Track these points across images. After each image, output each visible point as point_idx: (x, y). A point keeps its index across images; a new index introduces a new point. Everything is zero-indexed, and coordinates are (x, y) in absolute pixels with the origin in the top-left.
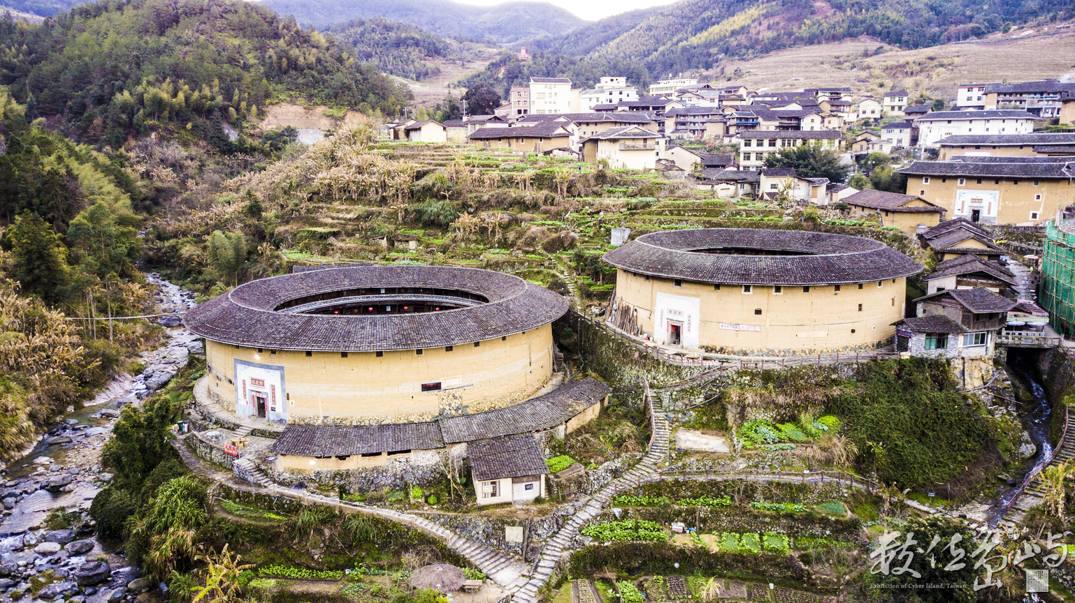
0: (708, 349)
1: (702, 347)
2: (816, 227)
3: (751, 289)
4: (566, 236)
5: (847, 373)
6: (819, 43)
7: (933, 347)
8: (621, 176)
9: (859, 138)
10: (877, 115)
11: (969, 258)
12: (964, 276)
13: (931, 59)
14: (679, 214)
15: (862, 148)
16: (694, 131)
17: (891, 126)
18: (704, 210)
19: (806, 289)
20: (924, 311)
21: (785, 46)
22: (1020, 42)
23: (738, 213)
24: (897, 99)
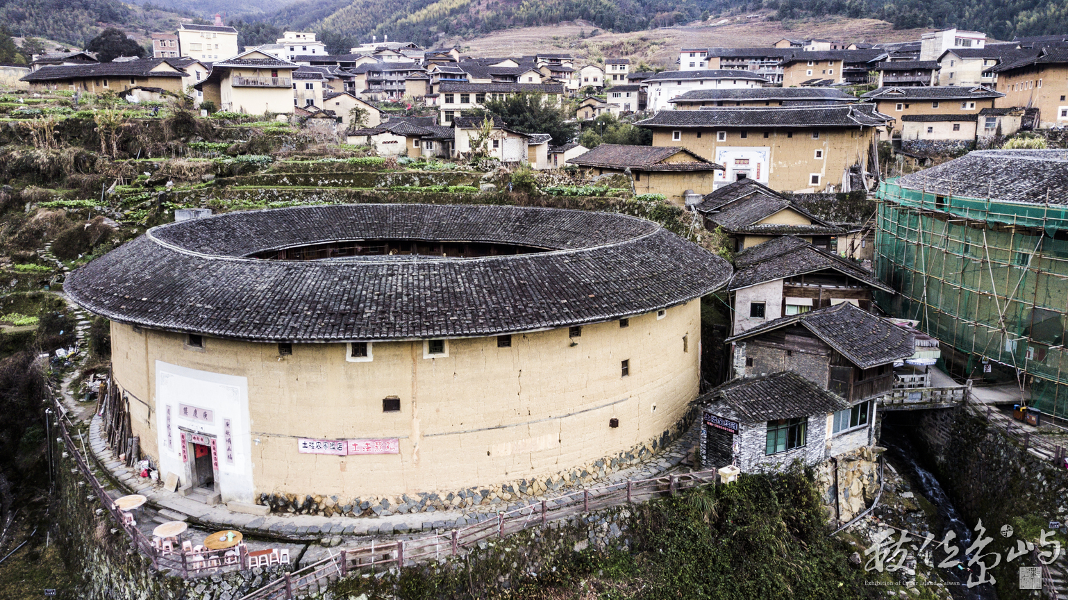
0: (278, 505)
1: (262, 499)
2: (533, 199)
3: (370, 349)
4: (93, 227)
5: (608, 532)
6: (538, 25)
7: (781, 448)
8: (222, 124)
9: (584, 104)
10: (600, 84)
11: (789, 244)
12: (797, 279)
13: (644, 40)
14: (307, 183)
15: (587, 115)
16: (392, 92)
17: (617, 90)
18: (350, 176)
19: (505, 341)
20: (749, 362)
21: (505, 27)
22: (719, 29)
23: (407, 179)
24: (619, 67)
